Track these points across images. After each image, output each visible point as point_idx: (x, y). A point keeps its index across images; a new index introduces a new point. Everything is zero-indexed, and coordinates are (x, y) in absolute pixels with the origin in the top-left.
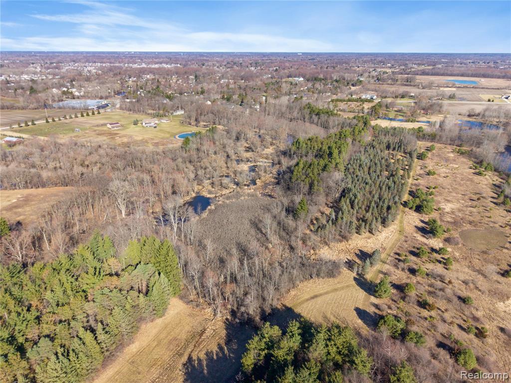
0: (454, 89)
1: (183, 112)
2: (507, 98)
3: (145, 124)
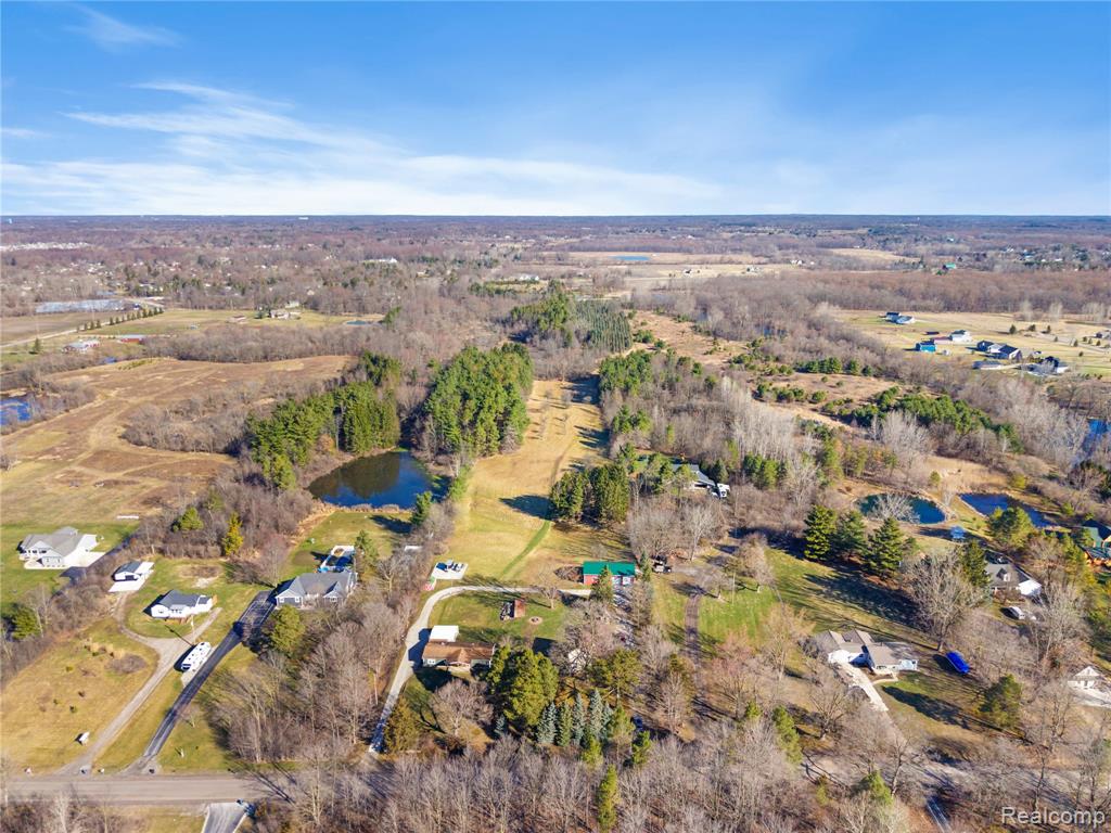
0: (624, 267)
1: (297, 304)
2: (689, 272)
3: (276, 316)
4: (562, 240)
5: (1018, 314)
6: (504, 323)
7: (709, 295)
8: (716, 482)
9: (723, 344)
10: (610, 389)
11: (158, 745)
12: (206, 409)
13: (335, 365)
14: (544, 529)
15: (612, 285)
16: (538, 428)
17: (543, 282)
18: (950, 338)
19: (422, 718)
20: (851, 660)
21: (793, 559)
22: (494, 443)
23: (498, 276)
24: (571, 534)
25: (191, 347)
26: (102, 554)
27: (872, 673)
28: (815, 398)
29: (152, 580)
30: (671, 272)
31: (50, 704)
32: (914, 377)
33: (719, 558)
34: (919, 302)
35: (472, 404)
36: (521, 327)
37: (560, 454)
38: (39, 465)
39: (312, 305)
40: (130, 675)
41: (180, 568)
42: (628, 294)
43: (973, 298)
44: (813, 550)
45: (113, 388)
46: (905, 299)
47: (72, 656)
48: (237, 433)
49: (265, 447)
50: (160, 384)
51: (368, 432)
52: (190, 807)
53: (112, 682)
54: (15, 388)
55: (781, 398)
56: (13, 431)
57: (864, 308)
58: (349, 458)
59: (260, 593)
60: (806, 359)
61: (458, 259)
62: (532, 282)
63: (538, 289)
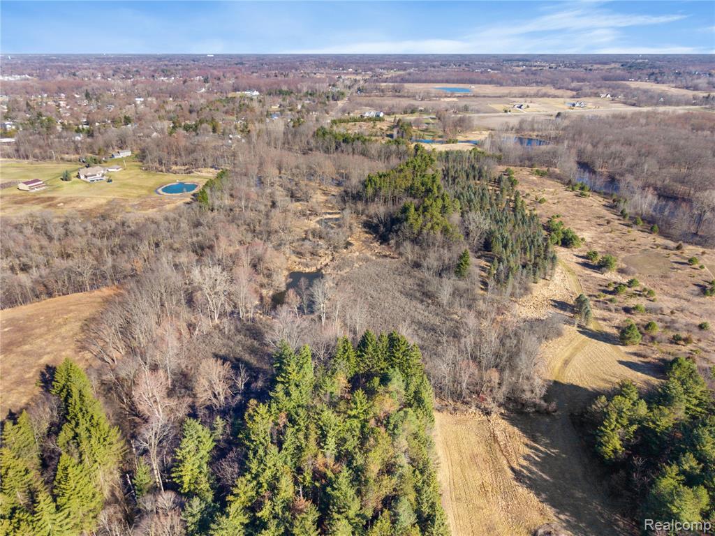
2: (520, 107)
3: (86, 177)
4: (393, 73)
6: (355, 198)
7: (588, 148)
17: (387, 118)
23: (344, 111)
30: (504, 107)
42: (484, 136)
61: (310, 92)
62: (378, 119)
63: (385, 128)
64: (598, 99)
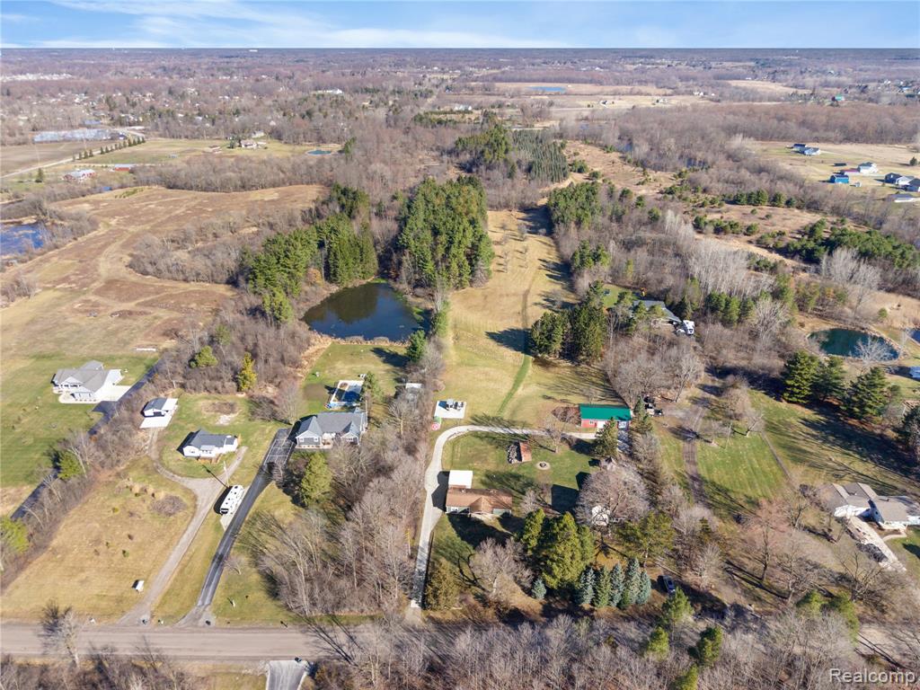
0: (546, 97)
1: (262, 134)
2: (604, 103)
3: (246, 146)
4: (484, 72)
5: (911, 145)
6: (450, 153)
7: (631, 126)
8: (682, 319)
9: (652, 175)
10: (562, 221)
11: (209, 594)
12: (198, 238)
13: (309, 195)
14: (525, 363)
15: (540, 115)
16: (501, 261)
17: (476, 112)
18: (858, 170)
19: (461, 571)
20: (858, 514)
21: (772, 401)
22: (466, 276)
23: (434, 106)
24: (553, 370)
25: (175, 177)
26: (129, 387)
27: (880, 528)
28: (749, 231)
29: (178, 415)
30: (589, 103)
31: (102, 548)
32: (836, 211)
33: (704, 400)
34: (821, 134)
35: (443, 238)
36: (466, 157)
37: (526, 288)
38: (58, 294)
39: (276, 134)
40: (172, 518)
41: (201, 402)
42: (555, 123)
43: (870, 129)
44: (792, 394)
45: (113, 217)
46: (808, 131)
47: (115, 496)
48: (232, 265)
49: (261, 281)
50: (153, 212)
51: (351, 265)
52: (250, 663)
53: (157, 524)
54: (26, 216)
55: (719, 230)
56: (31, 259)
57: (771, 139)
58: (334, 289)
59: (279, 431)
60: (733, 191)
61: (396, 90)
62: (466, 112)
63: (473, 119)
64: (691, 97)
